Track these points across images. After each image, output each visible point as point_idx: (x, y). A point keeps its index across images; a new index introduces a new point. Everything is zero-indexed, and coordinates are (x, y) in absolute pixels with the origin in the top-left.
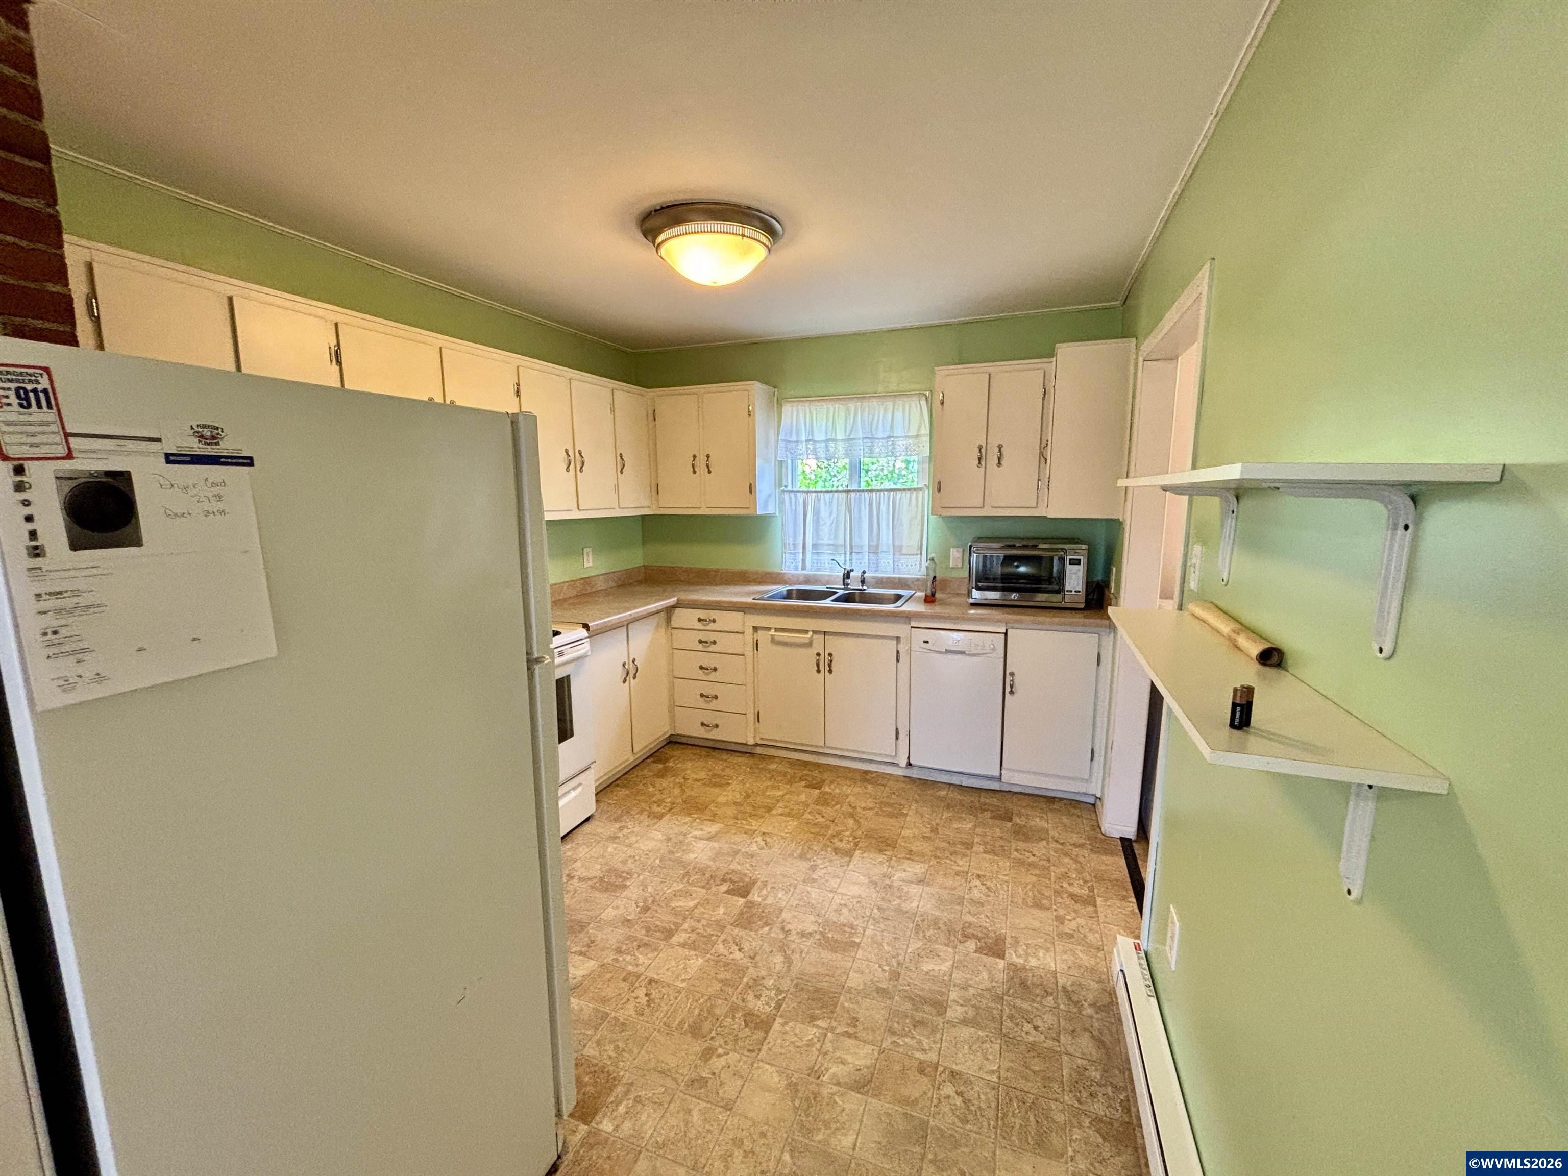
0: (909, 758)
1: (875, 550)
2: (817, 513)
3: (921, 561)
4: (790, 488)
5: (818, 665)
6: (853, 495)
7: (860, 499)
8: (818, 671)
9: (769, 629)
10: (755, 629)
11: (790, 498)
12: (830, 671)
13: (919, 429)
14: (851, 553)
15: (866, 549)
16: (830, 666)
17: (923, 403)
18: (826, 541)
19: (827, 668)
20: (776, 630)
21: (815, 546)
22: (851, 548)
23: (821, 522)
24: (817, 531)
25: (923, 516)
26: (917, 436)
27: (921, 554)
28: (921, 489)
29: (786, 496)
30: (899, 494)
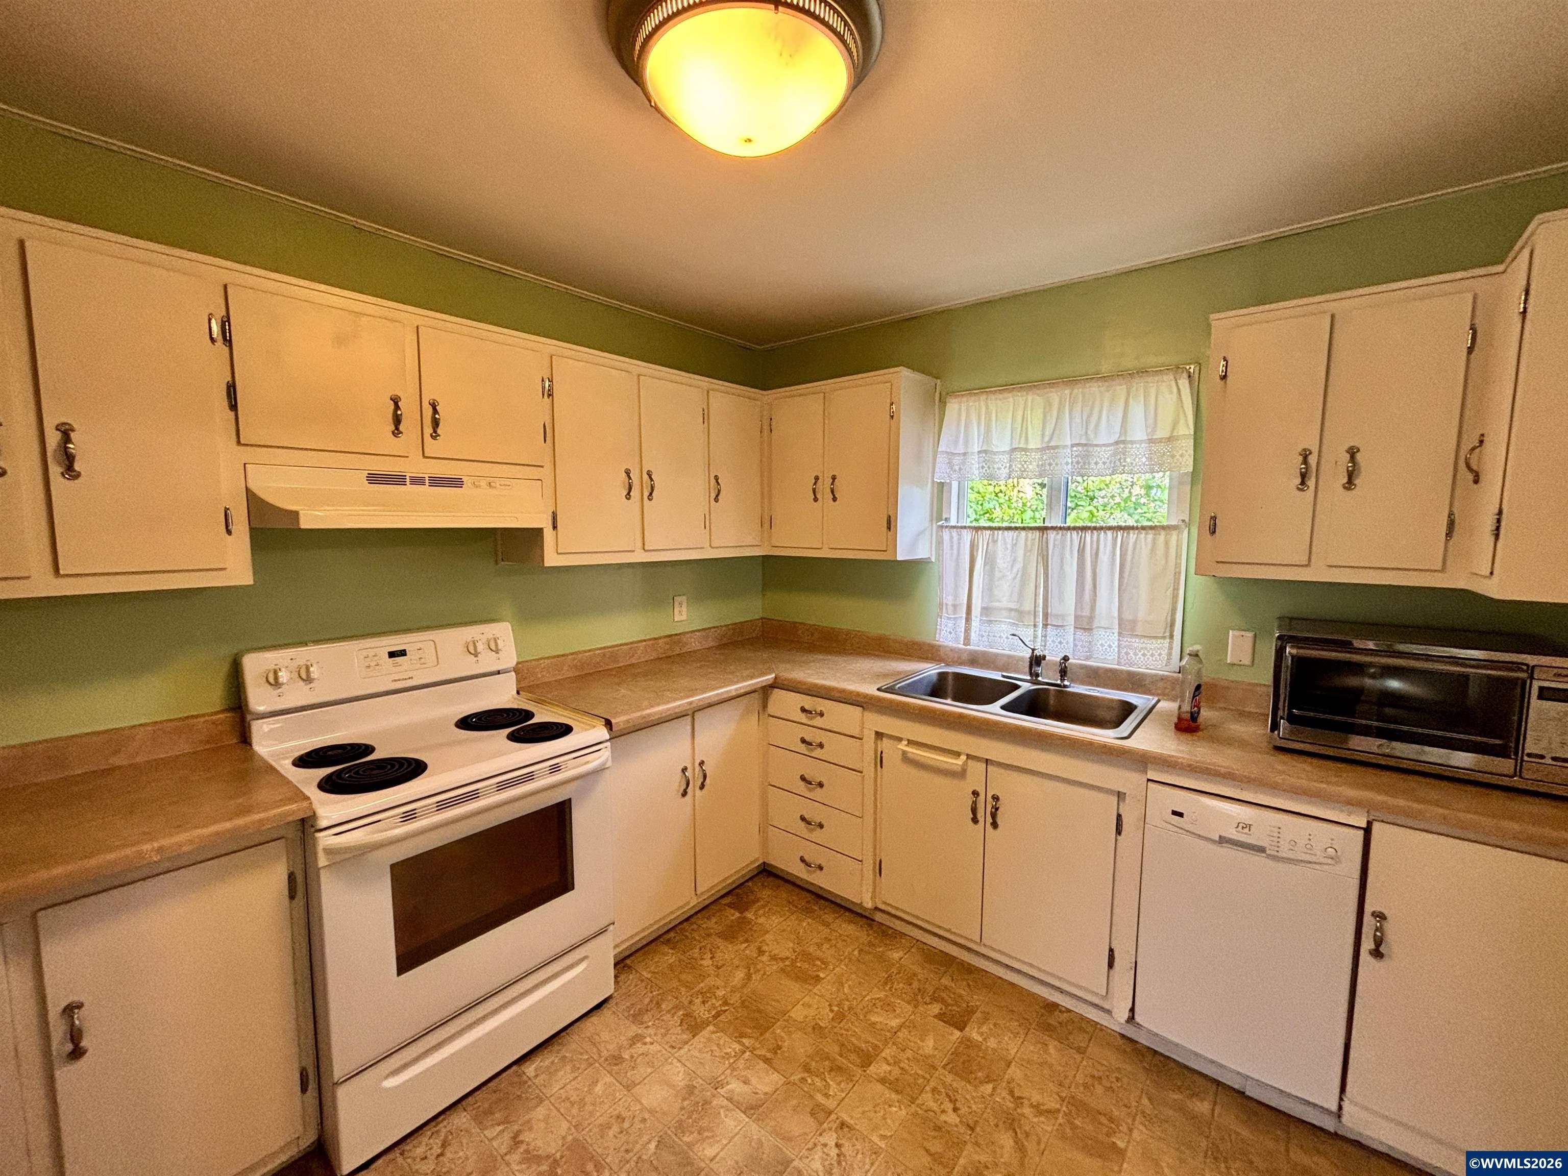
0: (1132, 1010)
1: (1085, 624)
2: (990, 561)
3: (1171, 648)
4: (953, 523)
5: (974, 811)
6: (1052, 535)
7: (1063, 542)
8: (975, 820)
9: (900, 739)
10: (879, 735)
11: (951, 537)
12: (995, 825)
13: (1175, 425)
14: (1045, 625)
15: (1071, 620)
16: (994, 816)
17: (1184, 383)
18: (1005, 603)
19: (989, 820)
20: (910, 742)
21: (986, 610)
22: (1046, 615)
23: (997, 574)
24: (989, 588)
25: (1177, 574)
26: (1170, 439)
27: (1171, 637)
28: (1175, 528)
29: (946, 534)
30: (1133, 535)
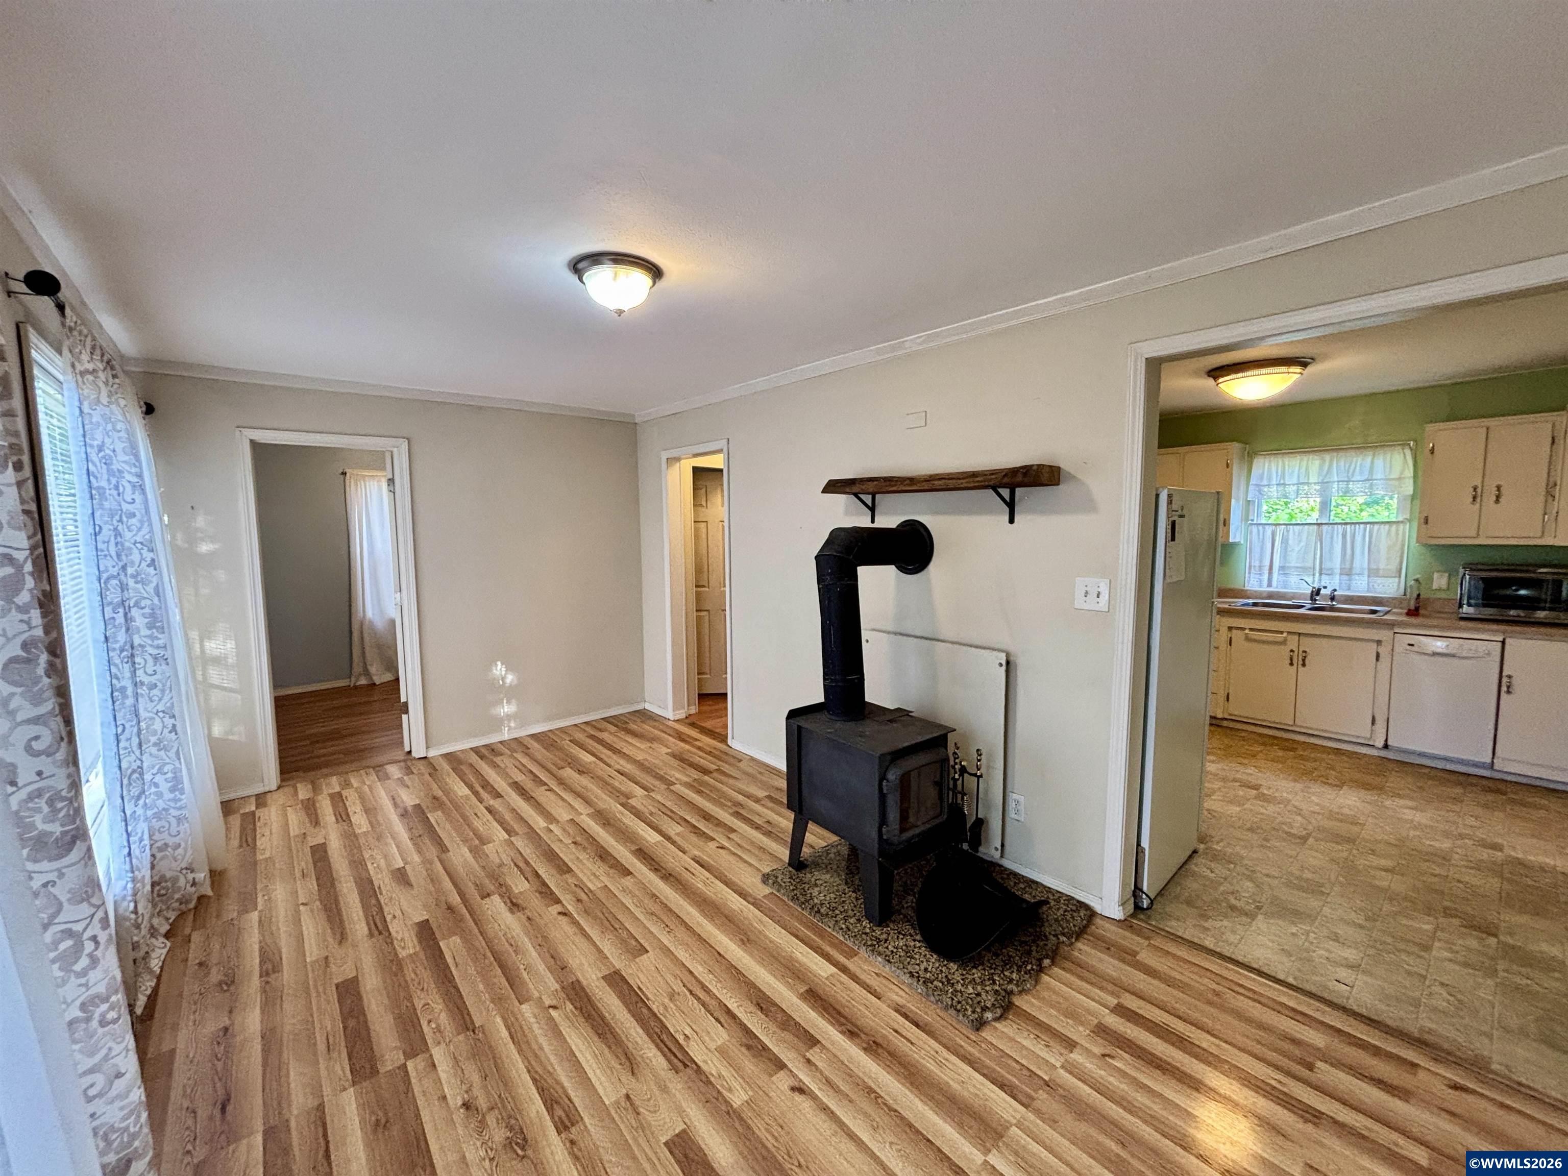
0: (1386, 740)
1: (1348, 572)
3: (1399, 582)
4: (1255, 522)
5: (1291, 659)
6: (1325, 528)
7: (1333, 531)
8: (1291, 664)
9: (1244, 629)
10: (1230, 628)
11: (1258, 531)
12: (1304, 665)
13: (1402, 473)
14: (1321, 574)
15: (1338, 571)
16: (1304, 660)
17: (1408, 452)
18: (1293, 564)
19: (1301, 662)
20: (1251, 630)
21: (1282, 568)
22: (1321, 569)
23: (1289, 549)
24: (1284, 555)
25: (1403, 545)
26: (1399, 479)
27: (1400, 577)
28: (1402, 522)
29: (1255, 529)
30: (1376, 527)
